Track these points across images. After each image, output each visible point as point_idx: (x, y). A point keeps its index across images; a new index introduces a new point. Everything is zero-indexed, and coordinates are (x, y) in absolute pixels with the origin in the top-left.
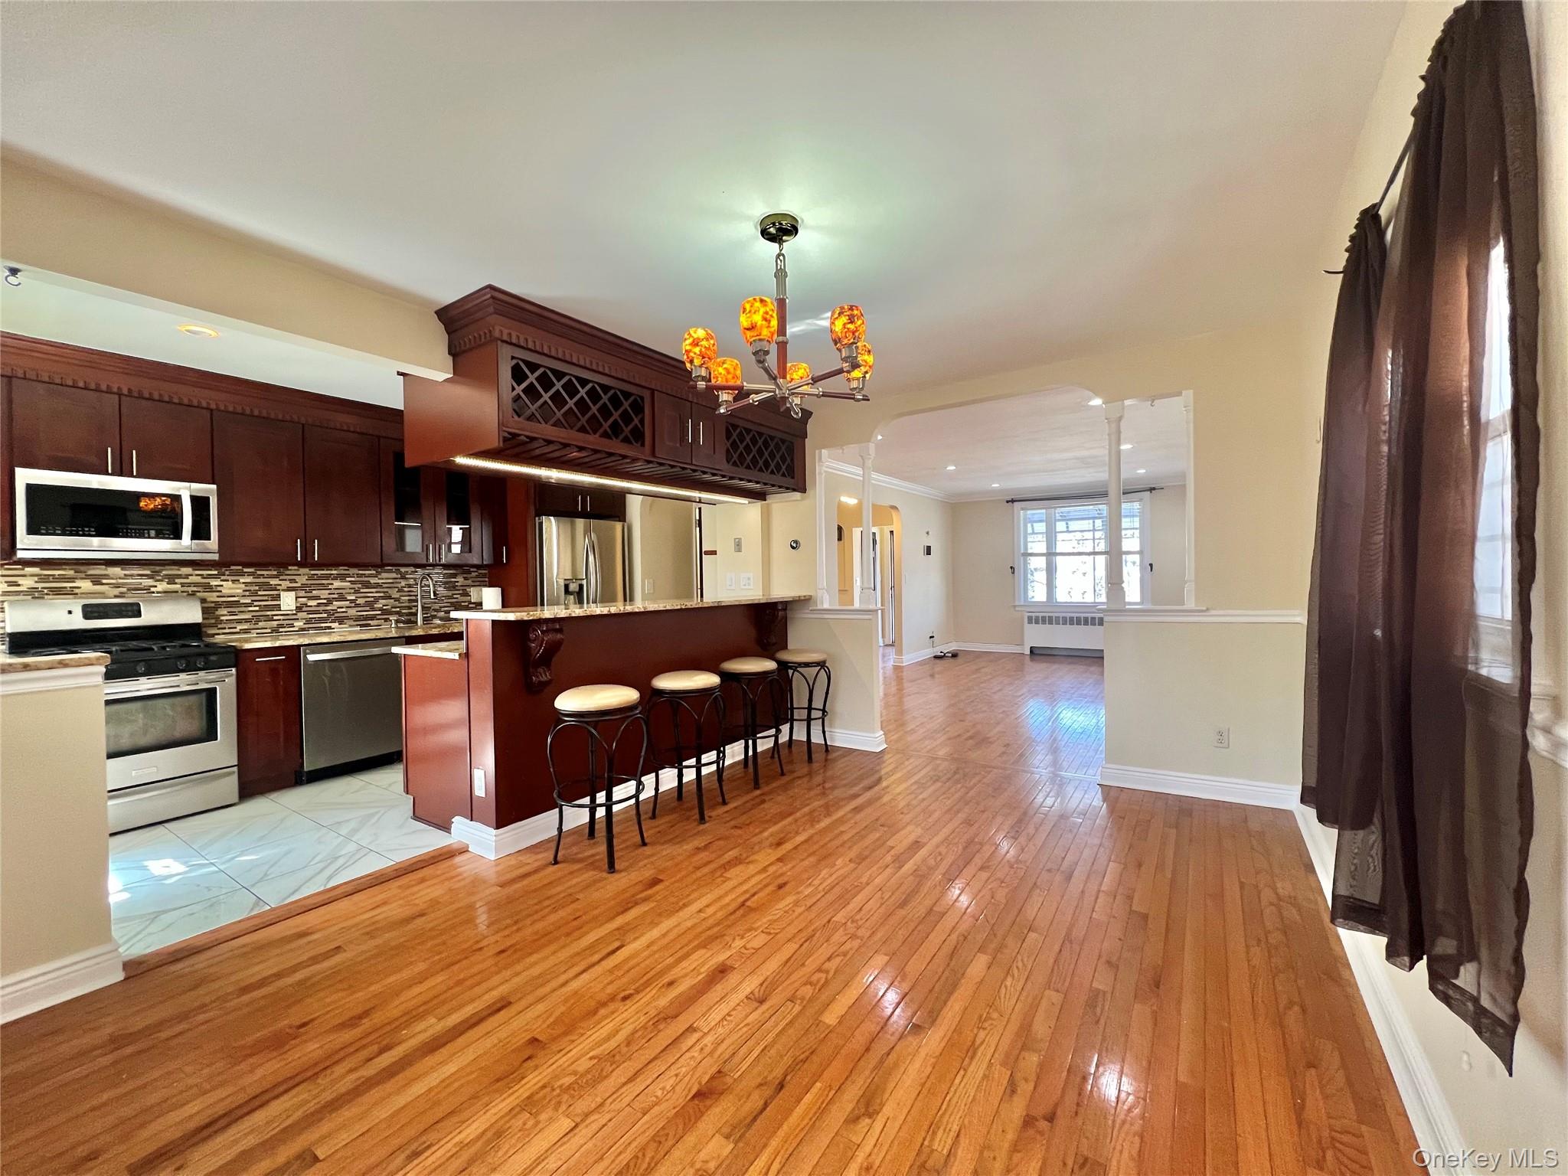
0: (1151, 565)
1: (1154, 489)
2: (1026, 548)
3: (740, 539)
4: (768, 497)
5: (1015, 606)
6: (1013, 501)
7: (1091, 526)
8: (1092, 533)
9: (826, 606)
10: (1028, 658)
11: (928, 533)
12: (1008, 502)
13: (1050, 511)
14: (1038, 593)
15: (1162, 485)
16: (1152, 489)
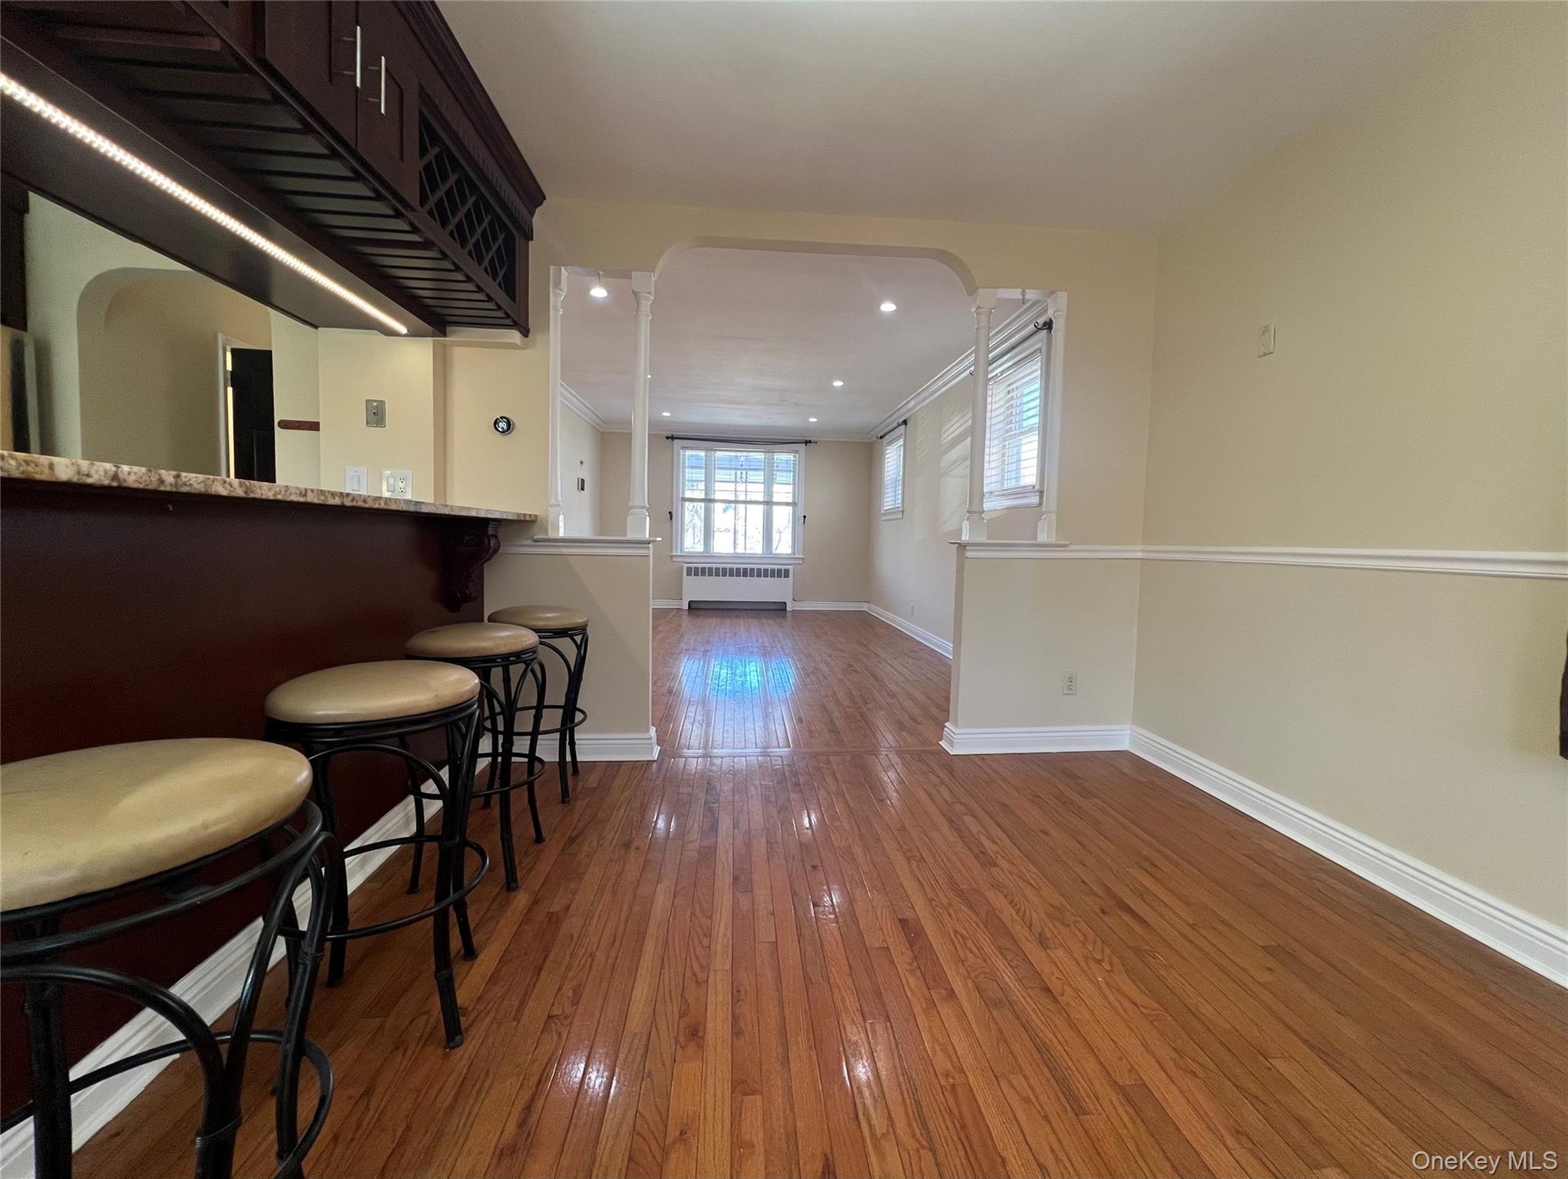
0: (805, 517)
1: (810, 442)
2: (683, 493)
3: (382, 403)
4: (449, 329)
5: (672, 557)
6: (672, 438)
7: (733, 477)
8: (734, 484)
9: (561, 534)
10: (686, 613)
11: (582, 463)
12: (667, 438)
13: (709, 453)
14: (692, 542)
15: (816, 439)
16: (807, 442)
